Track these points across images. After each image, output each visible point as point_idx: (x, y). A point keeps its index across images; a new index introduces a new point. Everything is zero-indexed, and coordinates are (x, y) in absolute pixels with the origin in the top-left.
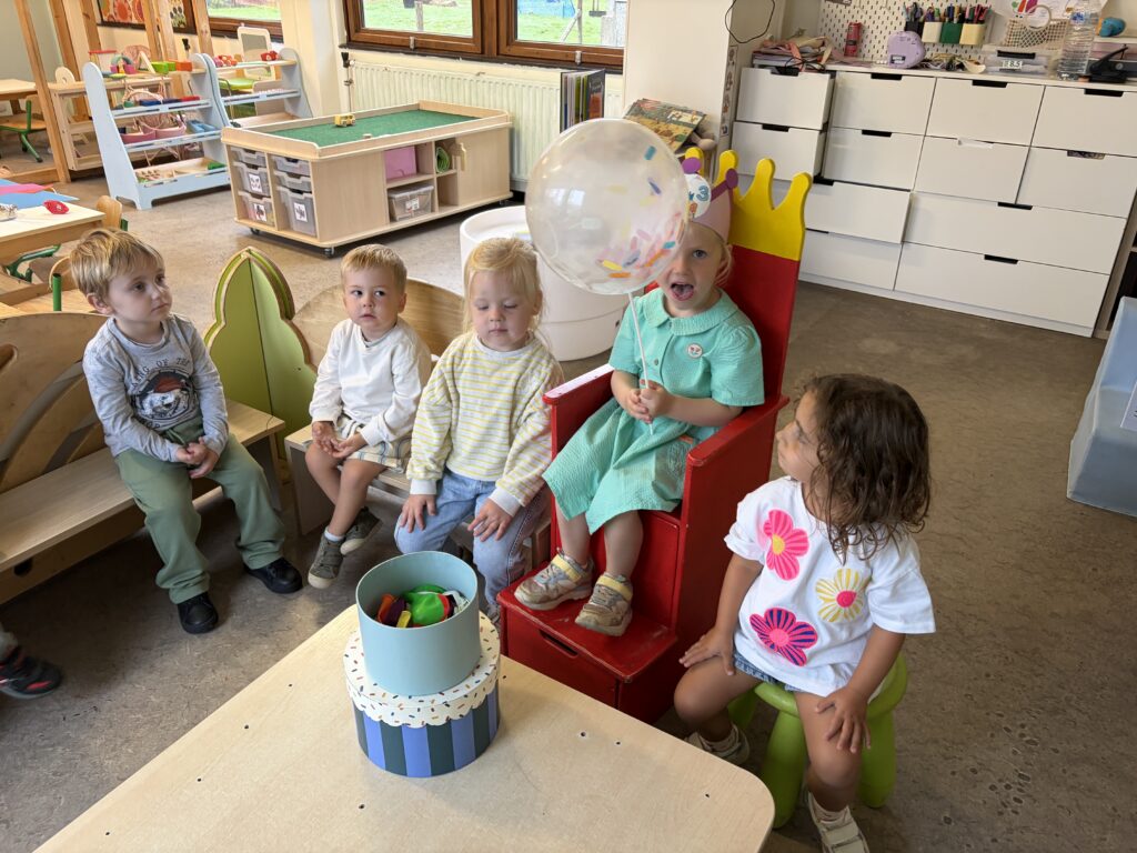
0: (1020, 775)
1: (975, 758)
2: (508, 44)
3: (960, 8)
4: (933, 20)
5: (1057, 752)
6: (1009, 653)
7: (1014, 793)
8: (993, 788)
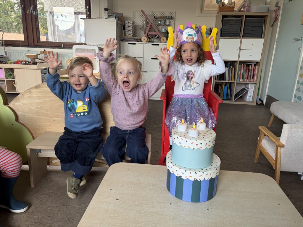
2: (37, 42)
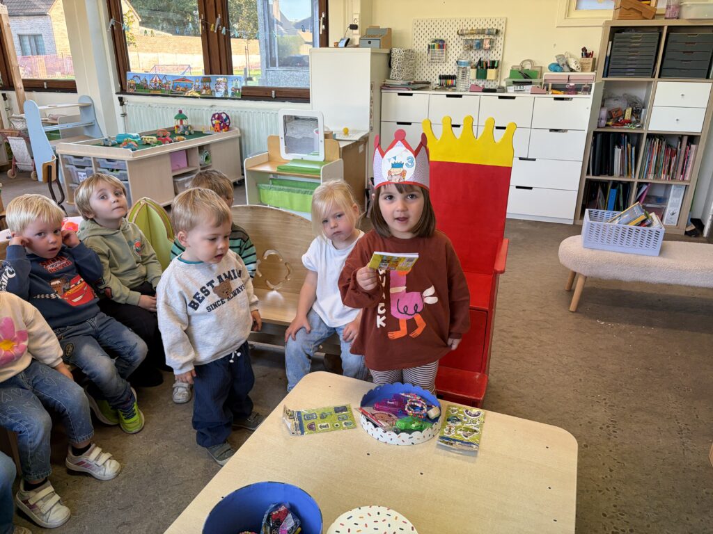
0: (612, 421)
1: (587, 416)
3: (485, 61)
5: (624, 408)
6: (587, 369)
7: (611, 429)
8: (601, 428)
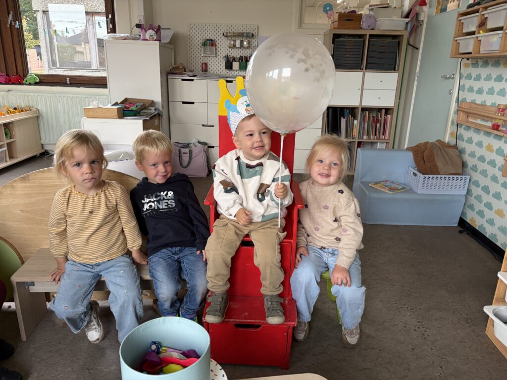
3: (245, 57)
4: (235, 61)
7: (422, 329)
